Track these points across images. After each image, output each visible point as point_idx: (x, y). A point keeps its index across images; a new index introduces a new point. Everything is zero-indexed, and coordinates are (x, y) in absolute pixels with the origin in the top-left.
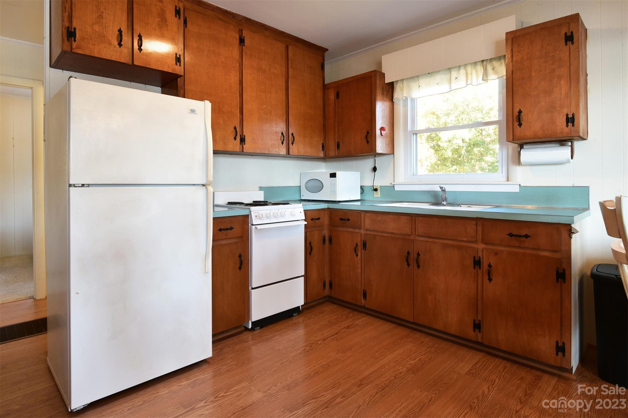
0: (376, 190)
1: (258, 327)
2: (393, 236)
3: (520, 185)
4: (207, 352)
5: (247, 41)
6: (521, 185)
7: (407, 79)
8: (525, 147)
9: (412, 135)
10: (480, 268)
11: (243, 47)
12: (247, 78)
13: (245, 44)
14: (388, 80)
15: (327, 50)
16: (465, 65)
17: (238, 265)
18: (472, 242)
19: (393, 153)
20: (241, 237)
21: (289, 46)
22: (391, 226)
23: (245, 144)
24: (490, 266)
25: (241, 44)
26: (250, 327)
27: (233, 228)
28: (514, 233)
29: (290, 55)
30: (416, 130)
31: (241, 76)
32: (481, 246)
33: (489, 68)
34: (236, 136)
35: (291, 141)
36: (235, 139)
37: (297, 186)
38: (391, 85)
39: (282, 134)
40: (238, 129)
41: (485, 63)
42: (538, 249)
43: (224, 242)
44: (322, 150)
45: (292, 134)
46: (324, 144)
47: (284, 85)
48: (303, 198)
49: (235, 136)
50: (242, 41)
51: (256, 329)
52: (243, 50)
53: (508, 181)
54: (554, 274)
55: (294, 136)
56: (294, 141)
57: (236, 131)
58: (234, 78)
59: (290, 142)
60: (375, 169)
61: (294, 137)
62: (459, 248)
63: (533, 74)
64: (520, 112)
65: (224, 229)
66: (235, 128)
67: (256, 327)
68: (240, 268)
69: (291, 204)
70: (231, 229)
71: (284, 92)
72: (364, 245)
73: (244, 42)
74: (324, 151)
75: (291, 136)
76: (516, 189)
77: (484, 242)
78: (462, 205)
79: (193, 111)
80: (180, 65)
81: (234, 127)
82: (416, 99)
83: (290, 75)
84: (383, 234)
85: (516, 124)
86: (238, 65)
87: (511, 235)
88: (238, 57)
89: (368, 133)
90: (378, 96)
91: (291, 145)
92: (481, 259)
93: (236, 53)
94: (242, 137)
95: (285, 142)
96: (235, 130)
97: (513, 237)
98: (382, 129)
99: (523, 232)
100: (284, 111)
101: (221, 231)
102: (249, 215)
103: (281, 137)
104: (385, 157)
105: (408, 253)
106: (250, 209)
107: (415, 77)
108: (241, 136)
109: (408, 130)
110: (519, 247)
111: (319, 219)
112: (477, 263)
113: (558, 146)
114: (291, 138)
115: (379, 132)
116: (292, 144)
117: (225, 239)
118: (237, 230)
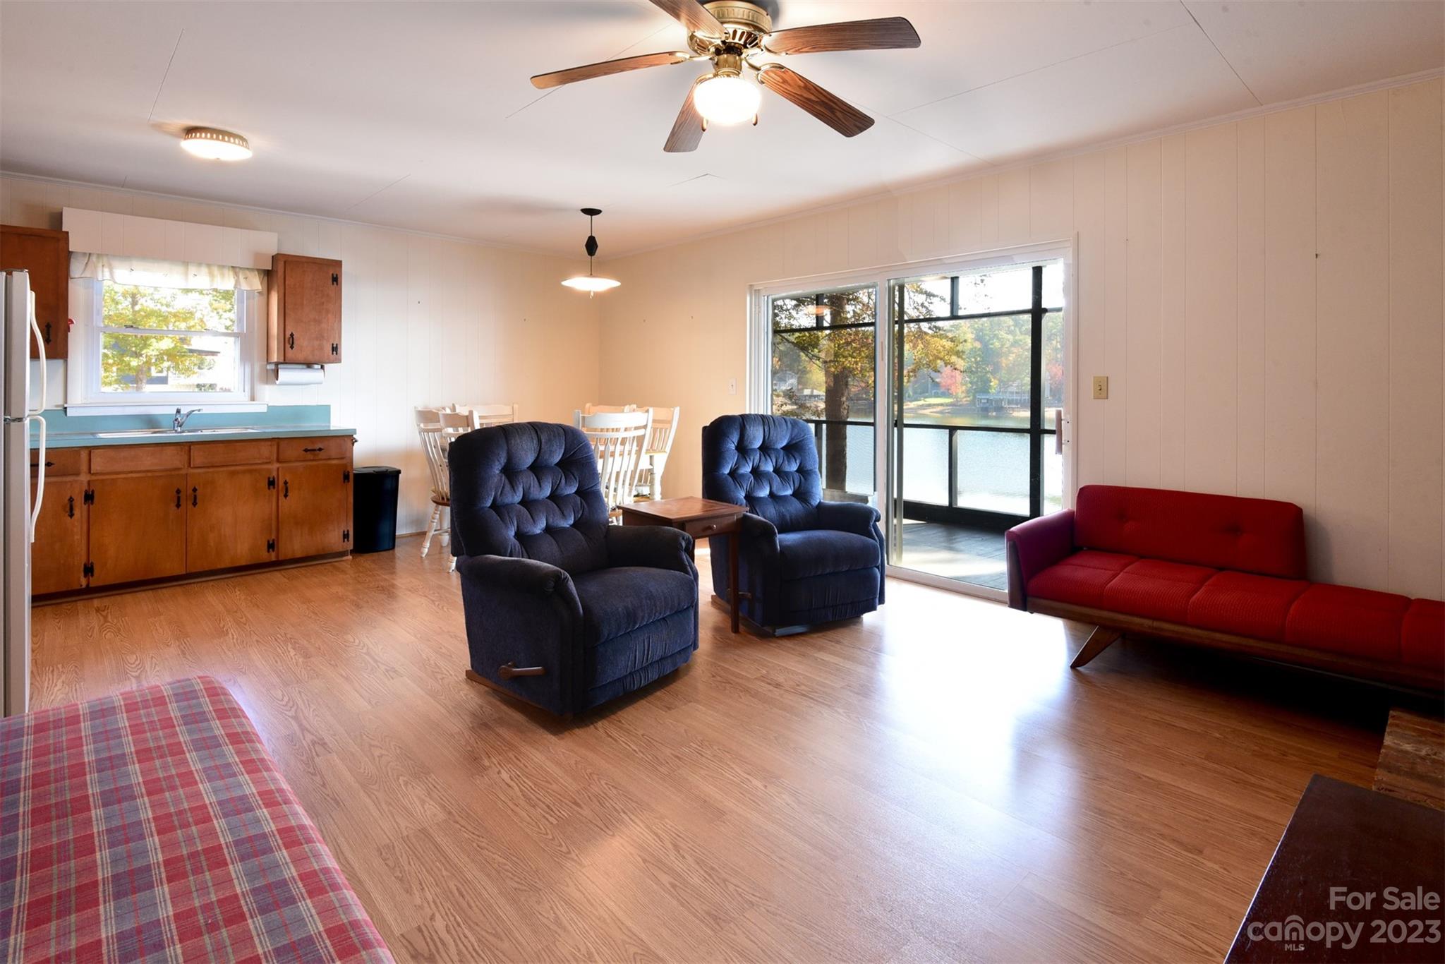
2: (149, 474)
3: (268, 405)
10: (274, 488)
16: (208, 264)
18: (267, 463)
22: (148, 462)
24: (286, 483)
28: (309, 448)
32: (276, 465)
33: (241, 277)
41: (238, 270)
42: (330, 459)
53: (253, 399)
54: (342, 477)
62: (250, 471)
63: (305, 302)
64: (292, 335)
72: (89, 497)
76: (264, 409)
77: (278, 461)
84: (130, 475)
85: (288, 346)
87: (306, 450)
92: (276, 480)
97: (308, 452)
99: (317, 446)
105: (178, 491)
109: (94, 325)
110: (313, 460)
112: (271, 483)
113: (303, 369)
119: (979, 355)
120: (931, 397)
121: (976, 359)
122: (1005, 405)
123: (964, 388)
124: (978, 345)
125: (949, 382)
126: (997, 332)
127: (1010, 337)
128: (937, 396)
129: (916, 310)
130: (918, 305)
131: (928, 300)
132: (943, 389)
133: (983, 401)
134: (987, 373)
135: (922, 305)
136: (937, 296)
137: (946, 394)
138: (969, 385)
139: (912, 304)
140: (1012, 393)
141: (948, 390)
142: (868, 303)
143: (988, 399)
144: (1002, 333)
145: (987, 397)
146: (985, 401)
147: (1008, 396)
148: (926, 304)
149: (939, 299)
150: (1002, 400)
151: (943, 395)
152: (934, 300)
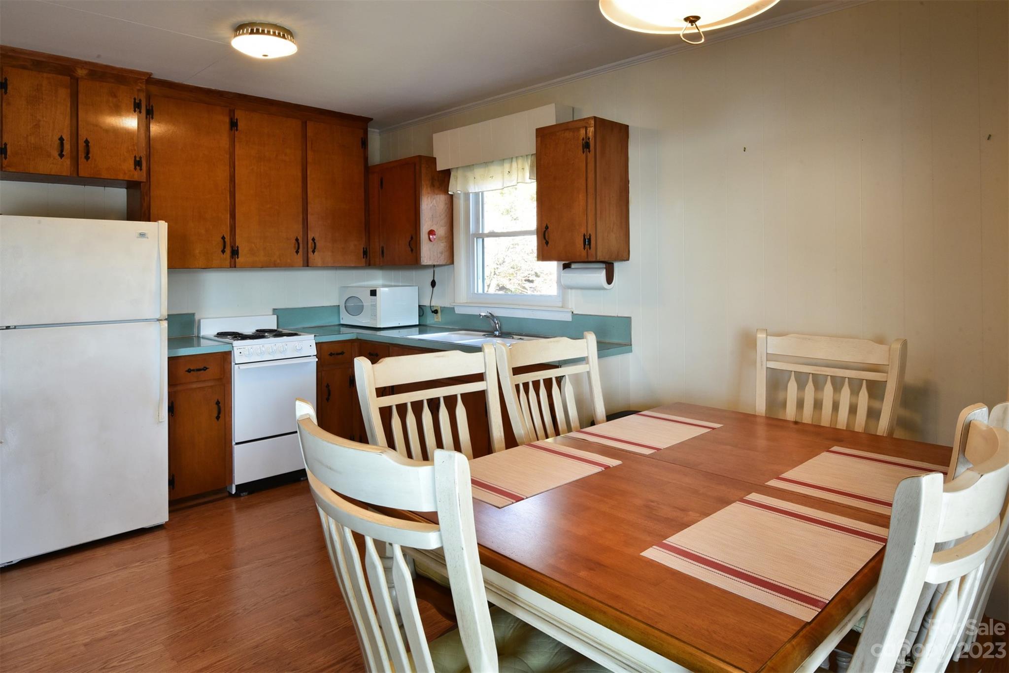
0: (436, 312)
1: (245, 492)
3: (572, 312)
4: (163, 517)
5: (241, 125)
6: (574, 312)
7: (463, 167)
8: (573, 266)
9: (475, 239)
11: (236, 132)
12: (241, 172)
13: (239, 128)
14: (440, 167)
15: (371, 119)
16: (517, 157)
17: (215, 415)
19: (452, 263)
20: (220, 379)
21: (307, 122)
23: (238, 258)
25: (233, 128)
26: (234, 491)
27: (207, 368)
29: (309, 134)
30: (481, 232)
31: (233, 170)
34: (224, 247)
35: (312, 248)
36: (223, 251)
37: (334, 306)
38: (447, 173)
39: (297, 240)
40: (227, 240)
43: (194, 386)
44: (364, 257)
45: (313, 239)
46: (366, 249)
47: (300, 174)
48: (342, 322)
49: (222, 248)
50: (234, 125)
51: (242, 494)
52: (236, 135)
53: (563, 305)
55: (315, 241)
56: (315, 248)
57: (224, 242)
58: (222, 174)
59: (310, 250)
60: (433, 284)
61: (315, 243)
64: (547, 228)
65: (193, 370)
66: (223, 238)
67: (241, 493)
68: (218, 418)
69: (300, 335)
70: (205, 369)
71: (300, 183)
73: (237, 126)
74: (366, 257)
75: (312, 241)
76: (568, 318)
78: (514, 336)
79: (142, 235)
80: (141, 170)
81: (222, 236)
82: (480, 193)
83: (310, 160)
85: (544, 242)
86: (228, 156)
88: (227, 146)
89: (412, 238)
90: (424, 189)
91: (312, 253)
93: (225, 142)
94: (234, 249)
95: (301, 250)
96: (222, 240)
98: (431, 232)
100: (301, 209)
101: (190, 372)
102: (231, 351)
103: (295, 245)
104: (443, 268)
106: (232, 344)
107: (470, 167)
108: (232, 247)
109: (471, 233)
111: (342, 353)
114: (312, 244)
115: (427, 236)
116: (314, 252)
117: (197, 382)
118: (213, 370)
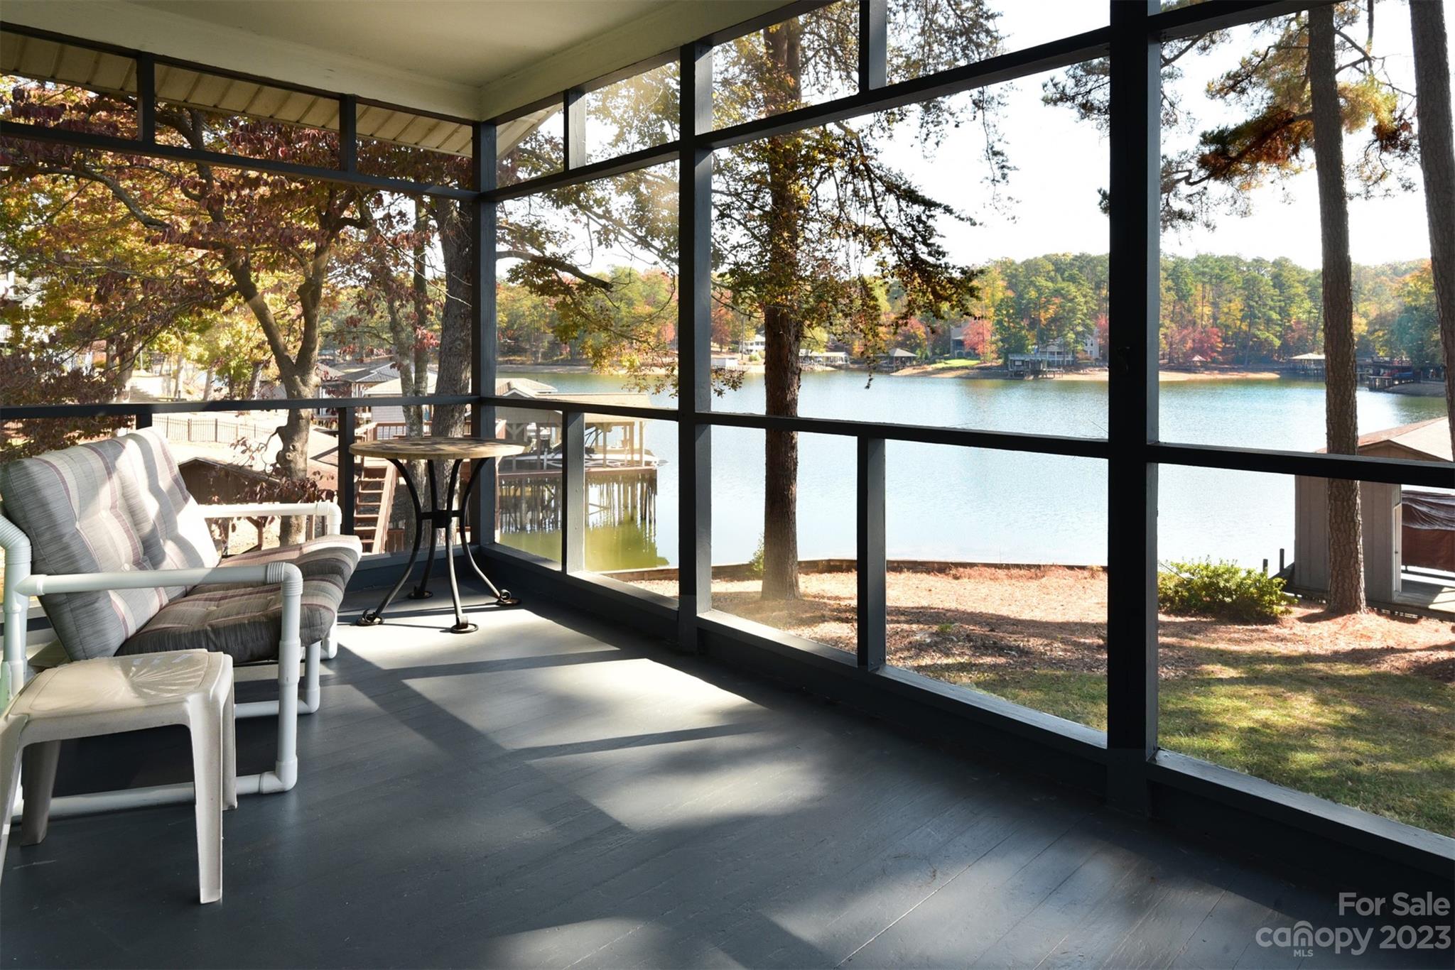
119: (1011, 307)
120: (954, 358)
121: (1008, 312)
122: (1044, 368)
123: (994, 347)
124: (1010, 294)
125: (976, 339)
126: (1033, 278)
127: (1050, 284)
128: (960, 357)
129: (910, 229)
130: (913, 220)
131: (927, 213)
132: (967, 350)
133: (1017, 363)
134: (1022, 328)
135: (919, 220)
136: (940, 205)
137: (973, 354)
138: (1000, 344)
139: (903, 217)
140: (1052, 353)
141: (975, 349)
142: (840, 217)
143: (1023, 361)
144: (1039, 279)
145: (1022, 358)
146: (1020, 363)
147: (1047, 357)
148: (924, 218)
149: (941, 210)
150: (1040, 362)
151: (967, 356)
152: (938, 212)
